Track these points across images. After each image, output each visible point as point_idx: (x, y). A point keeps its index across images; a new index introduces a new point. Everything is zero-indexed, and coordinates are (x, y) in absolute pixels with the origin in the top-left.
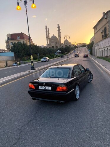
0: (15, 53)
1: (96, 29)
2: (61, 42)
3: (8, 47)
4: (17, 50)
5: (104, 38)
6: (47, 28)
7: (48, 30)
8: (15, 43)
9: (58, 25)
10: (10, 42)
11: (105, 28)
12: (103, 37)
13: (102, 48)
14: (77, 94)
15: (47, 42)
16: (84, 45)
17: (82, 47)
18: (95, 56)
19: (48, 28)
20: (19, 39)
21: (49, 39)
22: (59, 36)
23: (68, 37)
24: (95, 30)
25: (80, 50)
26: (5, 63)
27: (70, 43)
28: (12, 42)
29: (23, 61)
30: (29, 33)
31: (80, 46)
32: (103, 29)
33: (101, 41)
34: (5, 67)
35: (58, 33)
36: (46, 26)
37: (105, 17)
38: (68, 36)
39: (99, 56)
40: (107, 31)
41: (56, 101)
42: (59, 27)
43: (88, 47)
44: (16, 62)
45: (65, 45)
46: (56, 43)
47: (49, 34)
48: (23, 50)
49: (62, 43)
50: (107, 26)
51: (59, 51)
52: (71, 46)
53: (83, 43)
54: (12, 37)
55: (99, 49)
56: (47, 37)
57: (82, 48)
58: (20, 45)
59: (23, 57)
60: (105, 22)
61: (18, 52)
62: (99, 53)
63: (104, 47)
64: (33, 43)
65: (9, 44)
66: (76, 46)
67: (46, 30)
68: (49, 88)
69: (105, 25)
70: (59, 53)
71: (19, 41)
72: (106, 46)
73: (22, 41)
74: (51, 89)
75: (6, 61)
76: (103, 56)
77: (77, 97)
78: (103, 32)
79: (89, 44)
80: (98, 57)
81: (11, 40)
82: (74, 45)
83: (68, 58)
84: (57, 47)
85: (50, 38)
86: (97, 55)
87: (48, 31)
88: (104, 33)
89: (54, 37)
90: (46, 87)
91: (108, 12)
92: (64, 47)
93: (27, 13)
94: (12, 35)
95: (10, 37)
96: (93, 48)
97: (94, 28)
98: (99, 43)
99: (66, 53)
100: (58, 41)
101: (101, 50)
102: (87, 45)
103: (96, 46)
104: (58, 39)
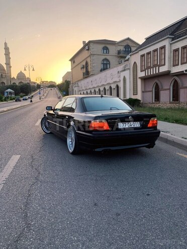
1: (74, 62)
2: (11, 75)
5: (86, 76)
9: (6, 44)
11: (87, 63)
13: (83, 90)
16: (52, 85)
17: (48, 87)
22: (8, 64)
24: (72, 63)
25: (47, 92)
27: (28, 78)
32: (84, 63)
33: (82, 80)
35: (6, 59)
37: (87, 47)
38: (30, 67)
40: (89, 67)
42: (7, 49)
45: (20, 81)
46: (2, 76)
49: (14, 78)
50: (89, 60)
51: (9, 90)
53: (52, 82)
55: (80, 91)
57: (49, 89)
60: (86, 54)
63: (86, 89)
66: (40, 86)
69: (86, 58)
70: (11, 93)
72: (89, 87)
78: (83, 68)
79: (61, 83)
82: (34, 83)
83: (31, 101)
84: (3, 83)
88: (85, 69)
91: (90, 42)
92: (17, 84)
96: (70, 89)
97: (71, 60)
98: (79, 83)
99: (22, 94)
100: (6, 73)
101: (82, 93)
102: (58, 85)
103: (76, 87)
104: (6, 69)
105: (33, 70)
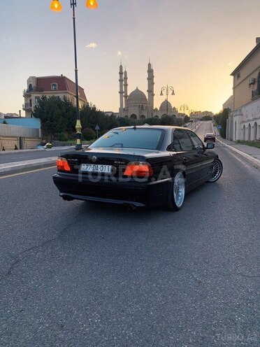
0: (43, 122)
1: (239, 76)
2: (153, 106)
3: (29, 107)
4: (48, 113)
5: (256, 96)
6: (124, 71)
7: (126, 75)
8: (44, 98)
9: (149, 65)
10: (33, 96)
12: (253, 96)
13: (249, 120)
14: (178, 196)
15: (121, 105)
16: (207, 117)
17: (201, 120)
18: (232, 140)
19: (126, 72)
20: (55, 90)
21: (126, 96)
22: (151, 91)
23: (171, 92)
24: (234, 79)
25: (197, 127)
26: (18, 141)
27: (174, 108)
28: (38, 95)
29: (60, 140)
30: (76, 67)
31: (198, 119)
32: (255, 76)
33: (248, 103)
34: (16, 148)
35: (149, 85)
36: (121, 67)
38: (169, 90)
39: (242, 139)
41: (121, 202)
42: (150, 72)
43: (217, 122)
44: (44, 141)
45: (163, 114)
46: (142, 108)
47: (126, 85)
48: (63, 115)
49: (156, 109)
52: (177, 117)
53: (206, 112)
54: (38, 85)
55: (243, 122)
56: (121, 92)
57: (202, 122)
58: (55, 103)
59: (60, 132)
61: (51, 118)
62: (242, 132)
63: (255, 119)
64: (88, 103)
65: (31, 100)
66: (189, 118)
67: (121, 77)
68: (107, 169)
69: (259, 66)
71: (56, 95)
73: (61, 96)
74: (110, 172)
75: (20, 138)
76: (252, 139)
77: (179, 203)
78: (253, 84)
79: (220, 114)
80: (239, 142)
81: (37, 91)
82: (183, 115)
84: (143, 116)
85: (128, 94)
86: (237, 137)
87: (126, 78)
88: (256, 86)
89: (137, 93)
90: (99, 166)
92: (160, 117)
93: (74, 19)
94: (39, 80)
95: (34, 85)
96: (228, 121)
97: (233, 74)
98: (243, 109)
100: (147, 104)
101: (247, 126)
102: (214, 116)
103: (236, 115)
104: (147, 98)
105: (173, 94)
